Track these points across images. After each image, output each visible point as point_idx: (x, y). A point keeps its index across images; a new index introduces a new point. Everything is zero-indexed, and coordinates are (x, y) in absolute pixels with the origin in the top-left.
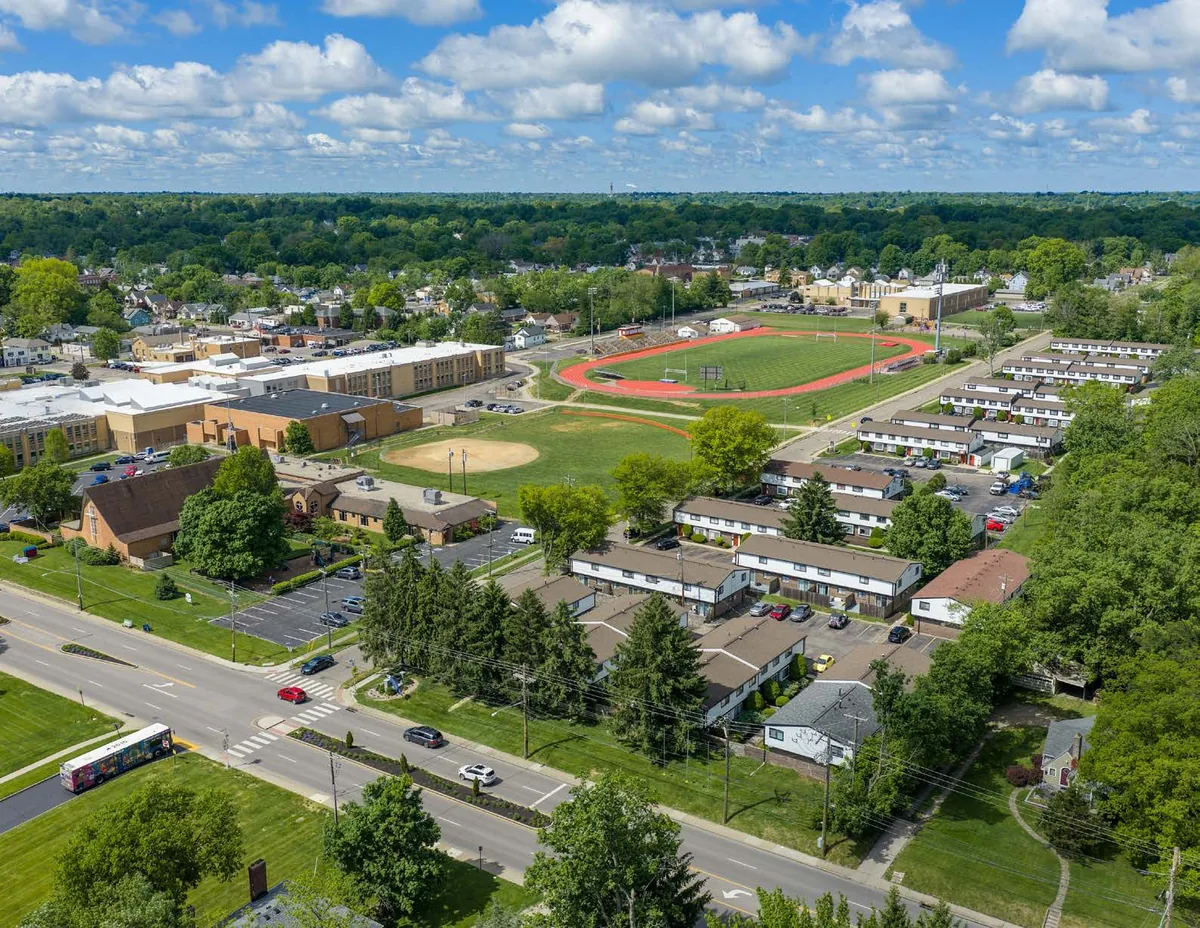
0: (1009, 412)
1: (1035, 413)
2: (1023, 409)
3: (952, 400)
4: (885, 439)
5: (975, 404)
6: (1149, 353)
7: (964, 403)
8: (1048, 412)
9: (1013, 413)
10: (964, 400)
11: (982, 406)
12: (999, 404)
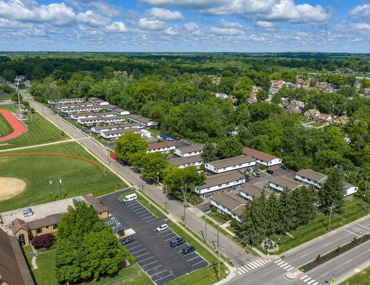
0: (103, 122)
1: (111, 121)
2: (108, 120)
3: (86, 122)
4: (115, 136)
5: (93, 122)
6: (80, 101)
7: (89, 122)
8: (115, 120)
9: (105, 122)
10: (89, 121)
11: (95, 122)
12: (100, 120)
